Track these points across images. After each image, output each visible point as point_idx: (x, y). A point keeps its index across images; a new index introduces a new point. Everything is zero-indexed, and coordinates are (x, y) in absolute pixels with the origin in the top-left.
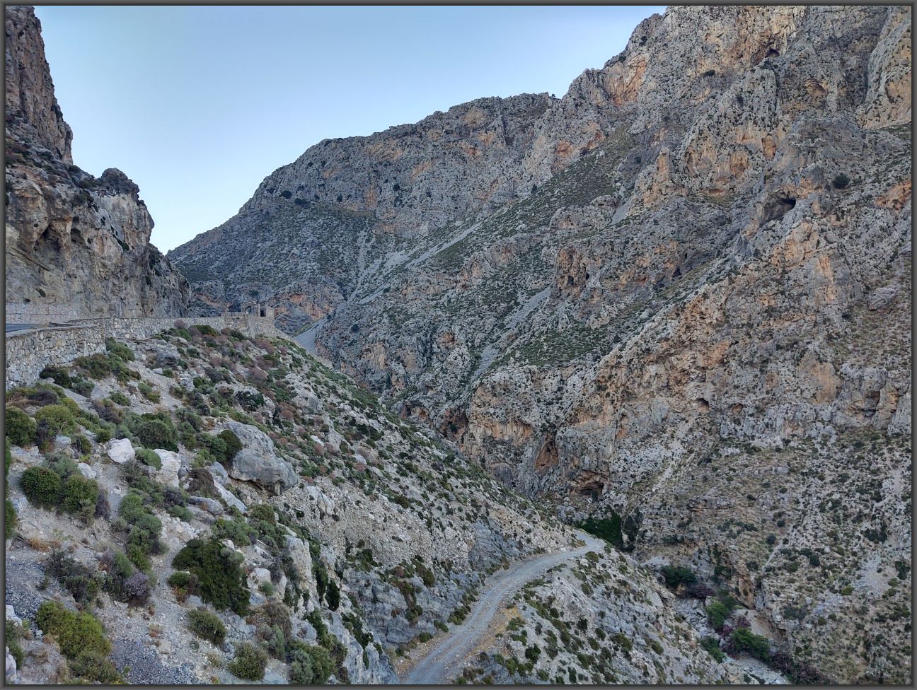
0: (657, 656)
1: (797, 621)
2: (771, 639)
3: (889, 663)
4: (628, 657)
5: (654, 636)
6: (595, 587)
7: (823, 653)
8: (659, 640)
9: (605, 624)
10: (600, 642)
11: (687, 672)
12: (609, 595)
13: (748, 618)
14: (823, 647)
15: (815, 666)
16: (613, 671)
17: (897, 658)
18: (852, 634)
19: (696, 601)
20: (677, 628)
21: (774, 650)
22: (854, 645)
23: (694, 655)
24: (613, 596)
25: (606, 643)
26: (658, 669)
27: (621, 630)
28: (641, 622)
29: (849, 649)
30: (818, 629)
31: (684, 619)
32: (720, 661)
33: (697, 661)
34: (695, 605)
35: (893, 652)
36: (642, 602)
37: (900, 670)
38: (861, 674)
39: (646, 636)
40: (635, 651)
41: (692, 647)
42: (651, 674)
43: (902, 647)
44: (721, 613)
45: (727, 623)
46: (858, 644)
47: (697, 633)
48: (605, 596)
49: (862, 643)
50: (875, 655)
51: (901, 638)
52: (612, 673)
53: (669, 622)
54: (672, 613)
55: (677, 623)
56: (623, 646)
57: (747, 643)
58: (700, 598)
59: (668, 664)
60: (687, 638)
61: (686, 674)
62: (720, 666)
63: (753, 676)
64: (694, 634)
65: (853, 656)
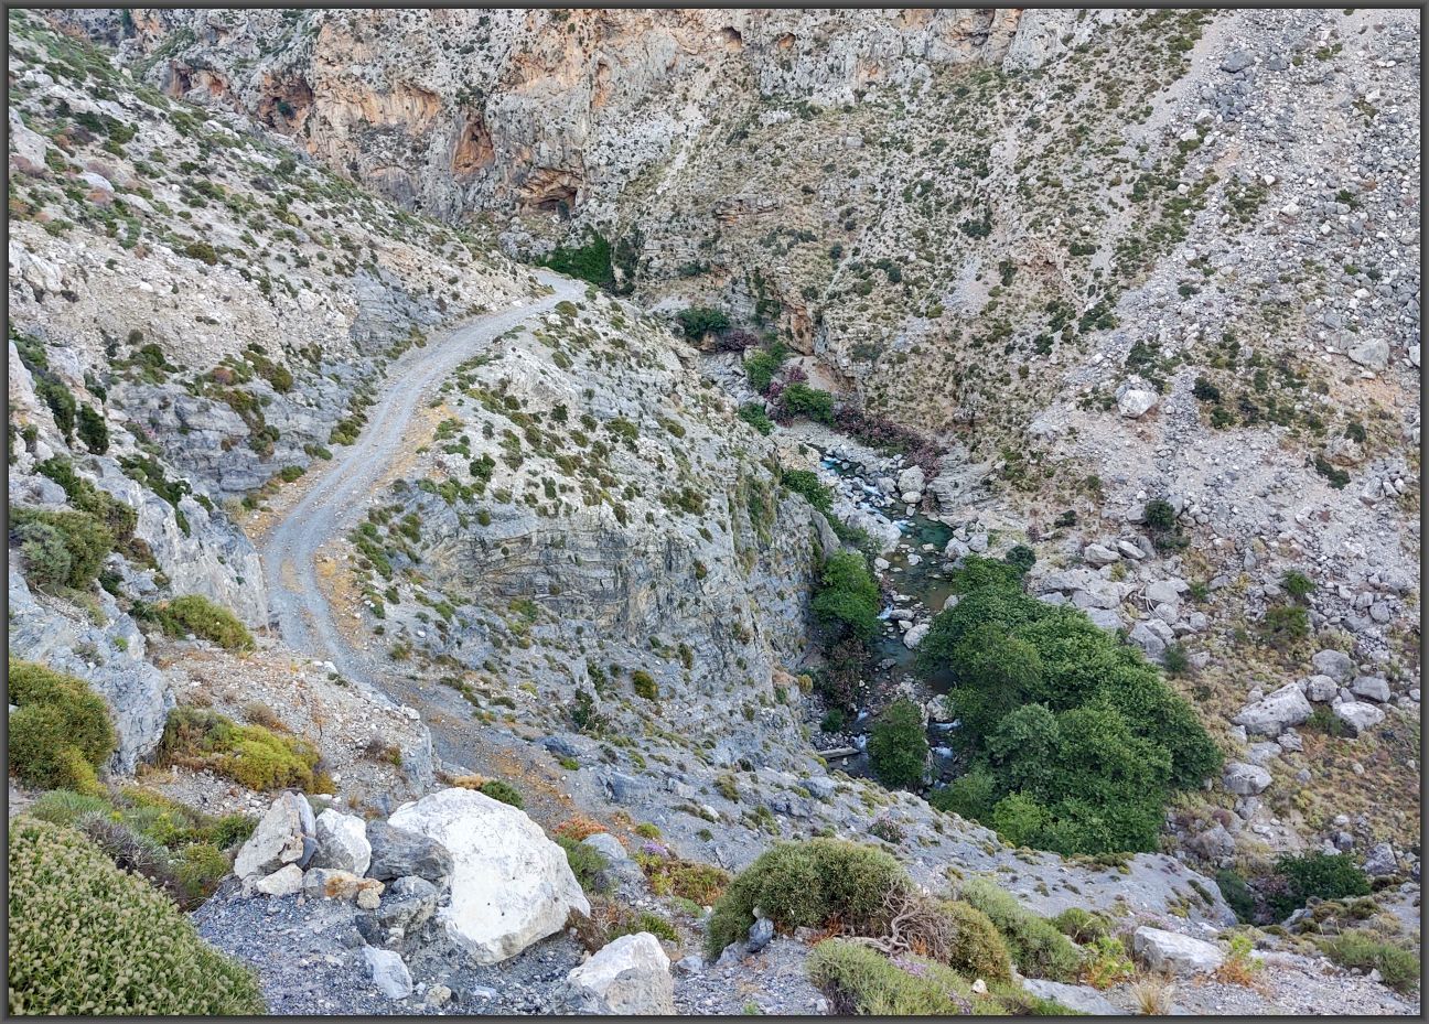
0: (676, 440)
1: (870, 363)
2: (835, 392)
3: (983, 400)
4: (633, 448)
5: (671, 413)
6: (575, 354)
7: (902, 399)
8: (679, 419)
9: (595, 408)
10: (588, 434)
11: (721, 455)
12: (598, 365)
13: (803, 369)
14: (903, 392)
15: (891, 418)
16: (612, 471)
17: (993, 391)
18: (939, 369)
19: (730, 356)
20: (704, 397)
21: (839, 406)
22: (941, 383)
23: (730, 431)
24: (604, 365)
25: (599, 434)
26: (679, 458)
27: (620, 413)
28: (651, 396)
29: (934, 389)
30: (897, 369)
31: (714, 383)
32: (766, 433)
33: (735, 439)
34: (729, 361)
35: (988, 384)
36: (650, 367)
37: (996, 406)
38: (949, 419)
39: (658, 415)
40: (643, 439)
41: (726, 420)
42: (669, 466)
43: (999, 376)
44: (767, 367)
45: (775, 379)
46: (946, 381)
47: (733, 400)
48: (593, 367)
49: (951, 378)
50: (966, 392)
51: (999, 365)
52: (610, 475)
53: (691, 390)
54: (696, 377)
55: (704, 391)
56: (624, 434)
57: (803, 403)
58: (737, 350)
59: (692, 449)
60: (718, 408)
61: (718, 458)
62: (767, 439)
63: (811, 445)
64: (729, 402)
65: (938, 397)
